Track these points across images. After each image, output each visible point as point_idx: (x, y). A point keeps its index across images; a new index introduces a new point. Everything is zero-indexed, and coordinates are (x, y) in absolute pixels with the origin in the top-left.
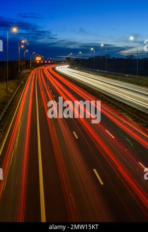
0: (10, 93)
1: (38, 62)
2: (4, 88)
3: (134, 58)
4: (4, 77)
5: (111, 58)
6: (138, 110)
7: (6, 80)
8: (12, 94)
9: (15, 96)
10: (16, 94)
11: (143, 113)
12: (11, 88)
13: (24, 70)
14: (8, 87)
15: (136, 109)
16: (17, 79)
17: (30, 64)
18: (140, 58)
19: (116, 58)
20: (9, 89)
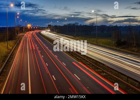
0: (9, 50)
1: (29, 28)
2: (6, 46)
3: (94, 25)
4: (6, 39)
5: (79, 25)
6: (96, 61)
7: (7, 40)
8: (11, 50)
9: (13, 51)
10: (14, 50)
11: (100, 63)
12: (10, 46)
13: (19, 33)
14: (8, 45)
15: (95, 60)
16: (15, 39)
17: (23, 30)
18: (99, 25)
19: (82, 25)
20: (9, 46)
